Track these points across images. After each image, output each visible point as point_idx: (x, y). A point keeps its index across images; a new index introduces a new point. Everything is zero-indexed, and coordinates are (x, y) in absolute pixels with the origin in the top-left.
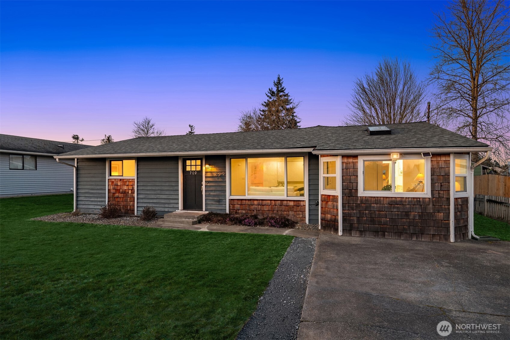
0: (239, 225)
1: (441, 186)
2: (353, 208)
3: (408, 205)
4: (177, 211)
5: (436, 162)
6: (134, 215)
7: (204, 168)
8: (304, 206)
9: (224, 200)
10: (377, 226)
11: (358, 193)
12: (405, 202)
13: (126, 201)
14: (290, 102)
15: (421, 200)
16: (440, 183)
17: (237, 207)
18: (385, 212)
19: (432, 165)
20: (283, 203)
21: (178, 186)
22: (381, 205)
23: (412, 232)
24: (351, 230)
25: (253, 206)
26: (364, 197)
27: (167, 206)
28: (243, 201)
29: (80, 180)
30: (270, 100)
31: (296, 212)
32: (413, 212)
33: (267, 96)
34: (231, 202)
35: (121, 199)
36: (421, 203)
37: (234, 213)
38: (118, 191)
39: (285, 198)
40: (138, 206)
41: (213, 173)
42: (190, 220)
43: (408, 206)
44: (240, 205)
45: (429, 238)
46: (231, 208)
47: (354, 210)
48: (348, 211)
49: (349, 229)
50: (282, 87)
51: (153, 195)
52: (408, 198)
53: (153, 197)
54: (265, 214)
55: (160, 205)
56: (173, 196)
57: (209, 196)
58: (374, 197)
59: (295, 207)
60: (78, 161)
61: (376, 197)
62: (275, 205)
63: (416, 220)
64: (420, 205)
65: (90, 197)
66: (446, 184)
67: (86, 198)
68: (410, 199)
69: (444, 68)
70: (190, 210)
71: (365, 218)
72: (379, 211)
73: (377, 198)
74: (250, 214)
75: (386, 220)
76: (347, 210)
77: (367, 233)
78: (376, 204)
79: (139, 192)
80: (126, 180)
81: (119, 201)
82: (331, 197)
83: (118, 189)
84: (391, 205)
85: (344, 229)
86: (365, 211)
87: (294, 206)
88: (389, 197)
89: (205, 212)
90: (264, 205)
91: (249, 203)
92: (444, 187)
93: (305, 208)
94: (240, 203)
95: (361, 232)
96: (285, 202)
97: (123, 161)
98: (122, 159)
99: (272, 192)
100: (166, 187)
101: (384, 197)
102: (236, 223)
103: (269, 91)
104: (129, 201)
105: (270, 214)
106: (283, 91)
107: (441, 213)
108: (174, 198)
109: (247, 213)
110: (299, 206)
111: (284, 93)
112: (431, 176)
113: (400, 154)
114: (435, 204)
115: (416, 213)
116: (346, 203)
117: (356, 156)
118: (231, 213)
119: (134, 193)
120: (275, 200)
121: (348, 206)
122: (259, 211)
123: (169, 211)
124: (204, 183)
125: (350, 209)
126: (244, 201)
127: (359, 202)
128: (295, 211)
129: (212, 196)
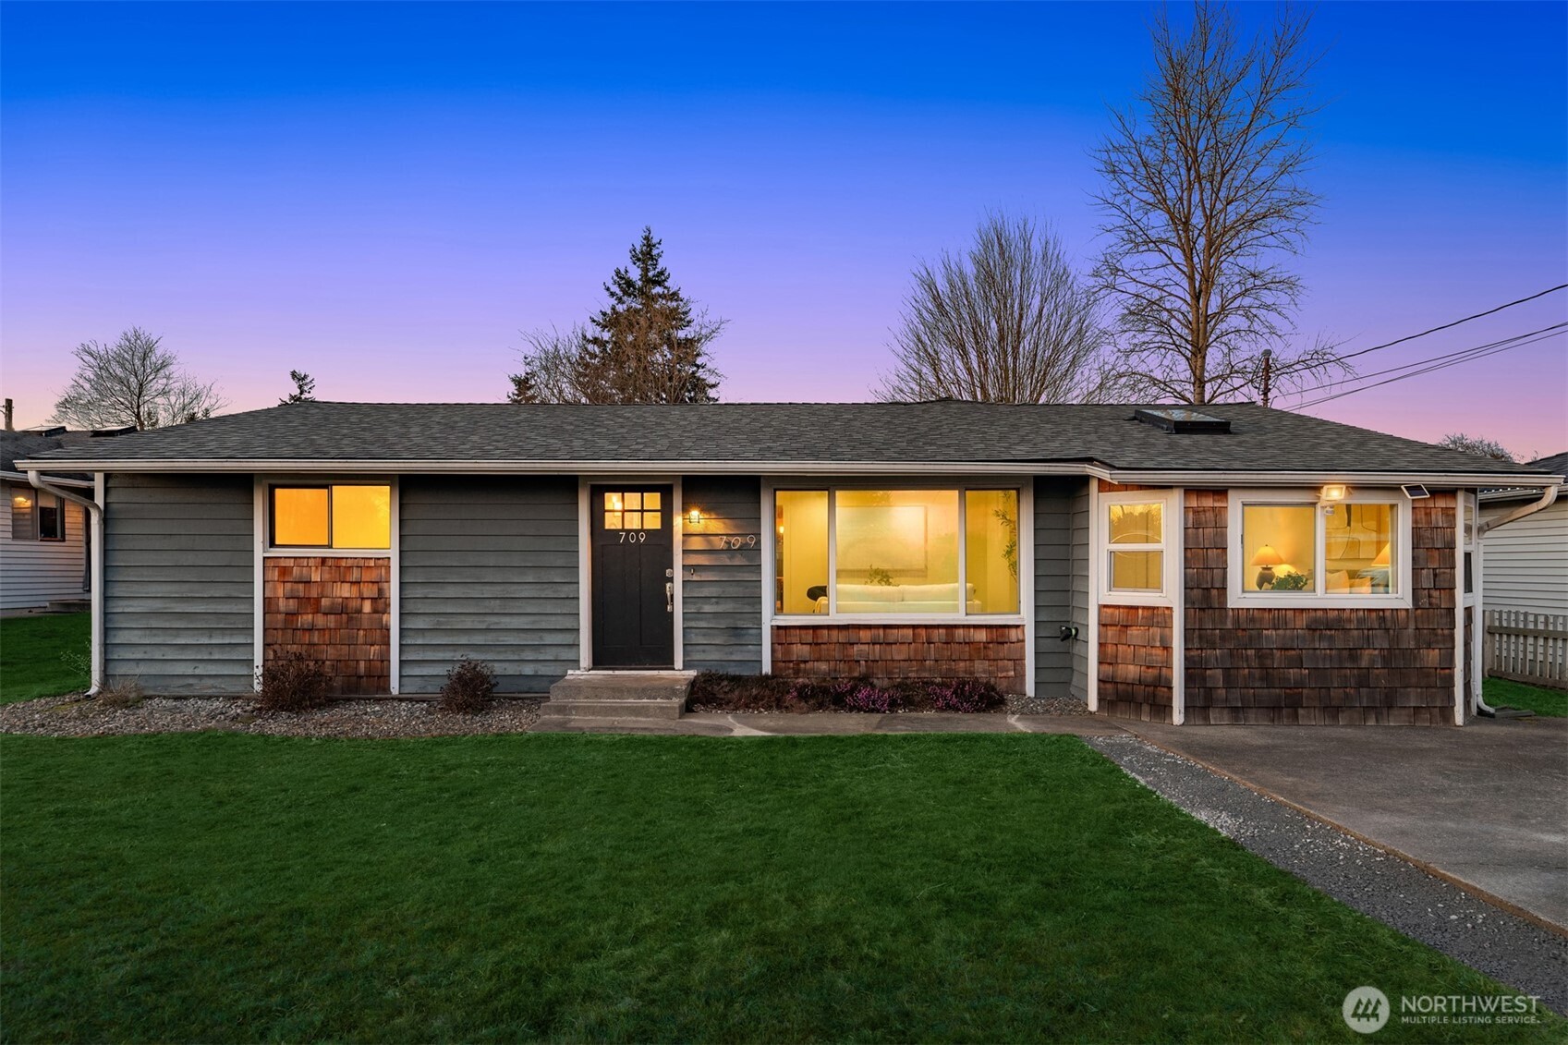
0: (836, 711)
1: (1435, 575)
2: (1214, 643)
3: (1357, 629)
4: (570, 672)
5: (1423, 513)
6: (386, 696)
7: (678, 521)
8: (1019, 641)
9: (751, 631)
10: (1277, 690)
11: (1226, 597)
12: (1350, 620)
13: (352, 643)
14: (683, 320)
15: (1388, 614)
16: (1433, 569)
17: (800, 651)
18: (1298, 651)
19: (1415, 521)
20: (953, 636)
21: (578, 583)
22: (1288, 632)
23: (1365, 705)
24: (1209, 707)
25: (855, 646)
26: (1243, 609)
27: (529, 655)
28: (819, 632)
29: (119, 559)
30: (620, 308)
31: (995, 663)
32: (1369, 648)
33: (607, 293)
34: (778, 636)
35: (327, 636)
36: (1389, 625)
37: (791, 671)
38: (312, 604)
39: (958, 620)
40: (403, 658)
41: (712, 538)
42: (658, 700)
43: (1355, 632)
44: (810, 644)
45: (1407, 719)
46: (779, 656)
47: (1215, 649)
48: (1200, 651)
49: (1199, 706)
50: (657, 270)
51: (474, 617)
52: (1357, 609)
53: (468, 623)
54: (897, 670)
55: (499, 652)
56: (553, 618)
57: (700, 616)
58: (1270, 610)
59: (991, 645)
60: (109, 485)
61: (1275, 609)
62: (929, 643)
63: (1375, 671)
64: (1385, 629)
65: (174, 632)
66: (1446, 571)
67: (155, 635)
68: (1361, 613)
69: (1127, 263)
70: (623, 669)
71: (1247, 671)
72: (1282, 649)
73: (1276, 612)
74: (844, 672)
75: (1301, 674)
76: (1197, 649)
77: (1252, 714)
78: (1276, 629)
79: (410, 607)
80: (349, 561)
81: (315, 645)
82: (1140, 611)
83: (309, 598)
84: (1315, 630)
85: (1189, 705)
86: (1246, 649)
87: (988, 643)
88: (1309, 609)
89: (683, 672)
90: (891, 644)
91: (842, 636)
92: (1441, 579)
93: (1023, 648)
94: (810, 640)
95: (1234, 710)
96: (961, 631)
97: (334, 487)
98: (331, 482)
99: (903, 601)
100: (526, 587)
101: (1294, 609)
102: (820, 706)
103: (616, 278)
104: (361, 640)
105: (911, 671)
106: (659, 283)
107: (1433, 649)
108: (558, 627)
109: (835, 670)
110: (1003, 643)
111: (665, 288)
112: (1413, 548)
113: (1347, 488)
114: (1420, 626)
115: (1377, 652)
116: (1194, 629)
117: (1221, 492)
118: (777, 673)
119: (386, 610)
120: (926, 627)
121: (1200, 637)
122: (877, 661)
123: (540, 673)
124: (678, 573)
125: (1205, 646)
126: (825, 632)
127: (1229, 626)
128: (992, 657)
129: (708, 616)
